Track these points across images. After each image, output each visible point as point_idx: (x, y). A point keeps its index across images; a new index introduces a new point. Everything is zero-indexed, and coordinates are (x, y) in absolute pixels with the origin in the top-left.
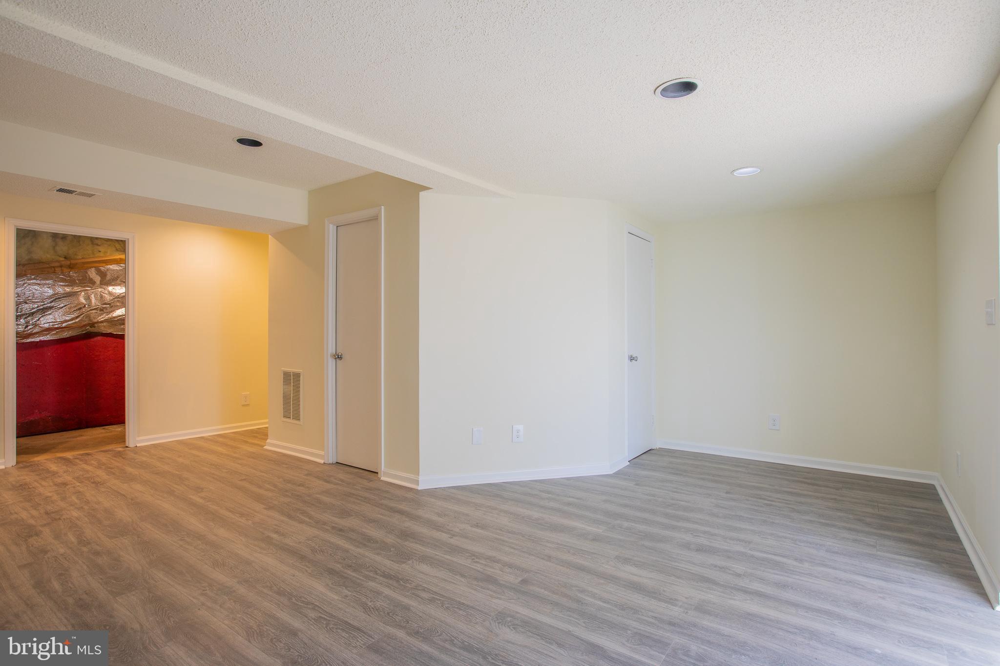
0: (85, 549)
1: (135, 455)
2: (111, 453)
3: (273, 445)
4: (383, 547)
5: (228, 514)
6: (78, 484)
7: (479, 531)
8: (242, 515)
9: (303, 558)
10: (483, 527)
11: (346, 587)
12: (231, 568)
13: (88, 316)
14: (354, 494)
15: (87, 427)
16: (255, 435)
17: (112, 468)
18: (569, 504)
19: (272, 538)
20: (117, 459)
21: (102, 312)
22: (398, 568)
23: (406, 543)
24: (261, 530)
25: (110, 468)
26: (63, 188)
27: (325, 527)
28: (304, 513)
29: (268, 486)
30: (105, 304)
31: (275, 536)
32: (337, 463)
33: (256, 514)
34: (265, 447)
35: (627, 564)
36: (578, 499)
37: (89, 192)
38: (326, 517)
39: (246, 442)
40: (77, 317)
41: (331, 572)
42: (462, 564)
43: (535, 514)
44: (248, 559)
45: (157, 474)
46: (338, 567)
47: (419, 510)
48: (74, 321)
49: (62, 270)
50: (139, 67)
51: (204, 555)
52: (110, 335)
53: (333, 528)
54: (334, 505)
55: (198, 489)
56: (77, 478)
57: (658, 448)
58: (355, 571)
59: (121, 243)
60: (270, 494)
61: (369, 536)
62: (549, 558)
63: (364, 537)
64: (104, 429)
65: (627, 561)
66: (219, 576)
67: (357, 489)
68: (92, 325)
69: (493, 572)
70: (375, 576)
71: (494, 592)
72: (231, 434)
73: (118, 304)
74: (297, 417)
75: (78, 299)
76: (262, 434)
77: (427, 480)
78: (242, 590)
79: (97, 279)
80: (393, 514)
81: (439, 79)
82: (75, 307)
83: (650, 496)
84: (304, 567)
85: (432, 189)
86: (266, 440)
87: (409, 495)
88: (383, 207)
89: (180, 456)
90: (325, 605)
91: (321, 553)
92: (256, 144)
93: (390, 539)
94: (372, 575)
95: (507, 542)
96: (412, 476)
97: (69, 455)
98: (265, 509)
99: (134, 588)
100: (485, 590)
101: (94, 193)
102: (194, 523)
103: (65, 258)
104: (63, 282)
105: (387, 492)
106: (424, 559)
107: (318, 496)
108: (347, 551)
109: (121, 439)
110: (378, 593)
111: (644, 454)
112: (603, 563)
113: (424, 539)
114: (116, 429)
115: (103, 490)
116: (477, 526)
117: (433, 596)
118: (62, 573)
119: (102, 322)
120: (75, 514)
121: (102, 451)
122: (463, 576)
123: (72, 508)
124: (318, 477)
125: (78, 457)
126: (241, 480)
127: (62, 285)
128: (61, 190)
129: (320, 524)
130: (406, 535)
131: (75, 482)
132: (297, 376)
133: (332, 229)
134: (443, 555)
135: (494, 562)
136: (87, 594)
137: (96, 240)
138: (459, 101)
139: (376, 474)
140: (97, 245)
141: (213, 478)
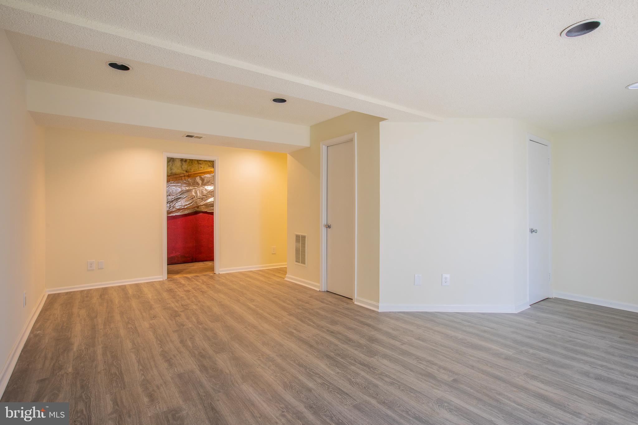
0: (200, 326)
1: (219, 279)
2: (207, 276)
3: (290, 278)
4: (359, 346)
5: (268, 316)
6: (194, 292)
7: (421, 343)
8: (276, 317)
9: (311, 346)
10: (424, 340)
11: (338, 367)
12: (272, 347)
13: (196, 202)
14: (338, 311)
15: (196, 261)
16: (279, 271)
17: (209, 285)
18: (485, 331)
19: (293, 333)
20: (210, 280)
21: (202, 200)
22: (369, 360)
23: (373, 345)
24: (287, 327)
25: (208, 284)
26: (189, 135)
27: (323, 329)
28: (309, 319)
29: (288, 302)
30: (204, 196)
31: (294, 331)
32: (327, 291)
33: (283, 317)
34: (285, 279)
35: (535, 380)
36: (491, 328)
37: (200, 136)
38: (323, 323)
39: (275, 275)
40: (191, 203)
41: (328, 357)
42: (410, 363)
43: (460, 336)
44: (281, 343)
45: (230, 289)
46: (332, 354)
47: (380, 325)
48: (190, 205)
49: (185, 178)
50: (229, 66)
51: (258, 338)
52: (206, 213)
53: (328, 330)
54: (327, 317)
55: (252, 300)
56: (194, 288)
57: (553, 298)
58: (342, 358)
59: (211, 162)
60: (290, 307)
61: (349, 338)
62: (473, 367)
63: (347, 338)
64: (203, 263)
65: (534, 378)
66: (265, 350)
67: (340, 308)
68: (198, 207)
69: (432, 371)
70: (355, 363)
71: (434, 385)
72: (266, 270)
73: (210, 196)
74: (303, 262)
75: (192, 193)
76: (283, 271)
77: (383, 307)
78: (279, 360)
79: (200, 182)
80: (363, 326)
81: (398, 48)
82: (191, 197)
83: (550, 333)
84: (312, 352)
85: (387, 119)
86: (286, 275)
87: (373, 315)
88: (356, 133)
89: (241, 281)
90: (326, 376)
91: (322, 345)
92: (283, 101)
93: (363, 341)
94: (353, 362)
95: (440, 352)
96: (375, 303)
97: (189, 276)
98: (288, 315)
99: (225, 351)
100: (427, 382)
101: (202, 136)
102: (251, 319)
103: (186, 172)
104: (185, 184)
105: (359, 312)
106: (385, 356)
107: (317, 310)
108: (336, 345)
109: (212, 269)
110: (358, 374)
111: (543, 301)
112: (515, 377)
113: (384, 344)
114: (209, 263)
115: (206, 296)
116: (419, 339)
117: (393, 381)
118: (191, 338)
119: (202, 205)
120: (195, 307)
121: (203, 275)
122: (411, 370)
123: (193, 304)
124: (317, 299)
125: (194, 277)
126: (274, 297)
127: (185, 186)
128: (188, 136)
129: (320, 327)
130: (372, 340)
131: (193, 290)
132: (304, 237)
133: (324, 148)
134: (397, 356)
135: (433, 364)
136: (203, 350)
137: (199, 161)
138: (410, 61)
139: (351, 300)
140: (200, 164)
141: (259, 295)
